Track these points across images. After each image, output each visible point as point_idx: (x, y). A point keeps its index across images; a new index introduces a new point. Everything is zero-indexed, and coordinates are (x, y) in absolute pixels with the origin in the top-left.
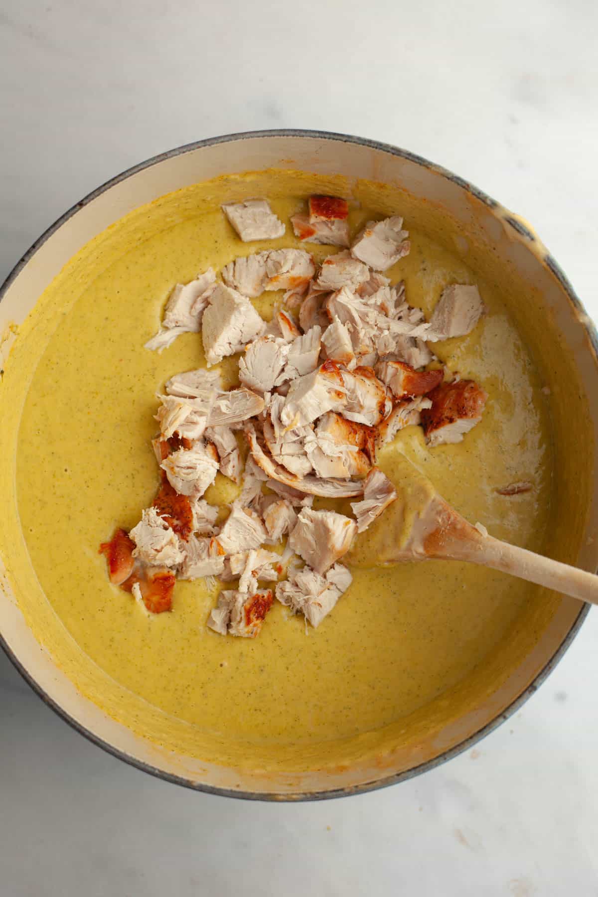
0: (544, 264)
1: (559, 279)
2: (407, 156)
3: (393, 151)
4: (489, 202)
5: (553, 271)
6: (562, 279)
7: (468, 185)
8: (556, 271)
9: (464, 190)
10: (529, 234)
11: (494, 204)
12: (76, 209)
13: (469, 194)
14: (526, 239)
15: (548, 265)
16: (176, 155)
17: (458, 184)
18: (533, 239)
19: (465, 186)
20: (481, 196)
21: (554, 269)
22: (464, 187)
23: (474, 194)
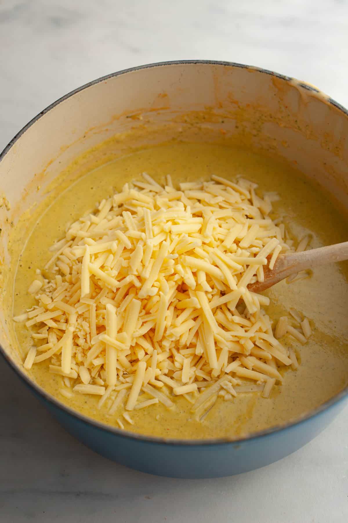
0: (329, 103)
1: (340, 108)
2: (234, 64)
3: (225, 63)
4: (287, 79)
5: (335, 105)
6: (341, 108)
7: (273, 73)
8: (337, 105)
9: (271, 75)
10: (315, 90)
11: (290, 79)
12: (39, 116)
13: (275, 77)
14: (314, 92)
15: (331, 103)
16: (97, 83)
17: (267, 73)
18: (318, 92)
19: (272, 74)
20: (281, 76)
21: (336, 104)
22: (270, 74)
23: (277, 76)
